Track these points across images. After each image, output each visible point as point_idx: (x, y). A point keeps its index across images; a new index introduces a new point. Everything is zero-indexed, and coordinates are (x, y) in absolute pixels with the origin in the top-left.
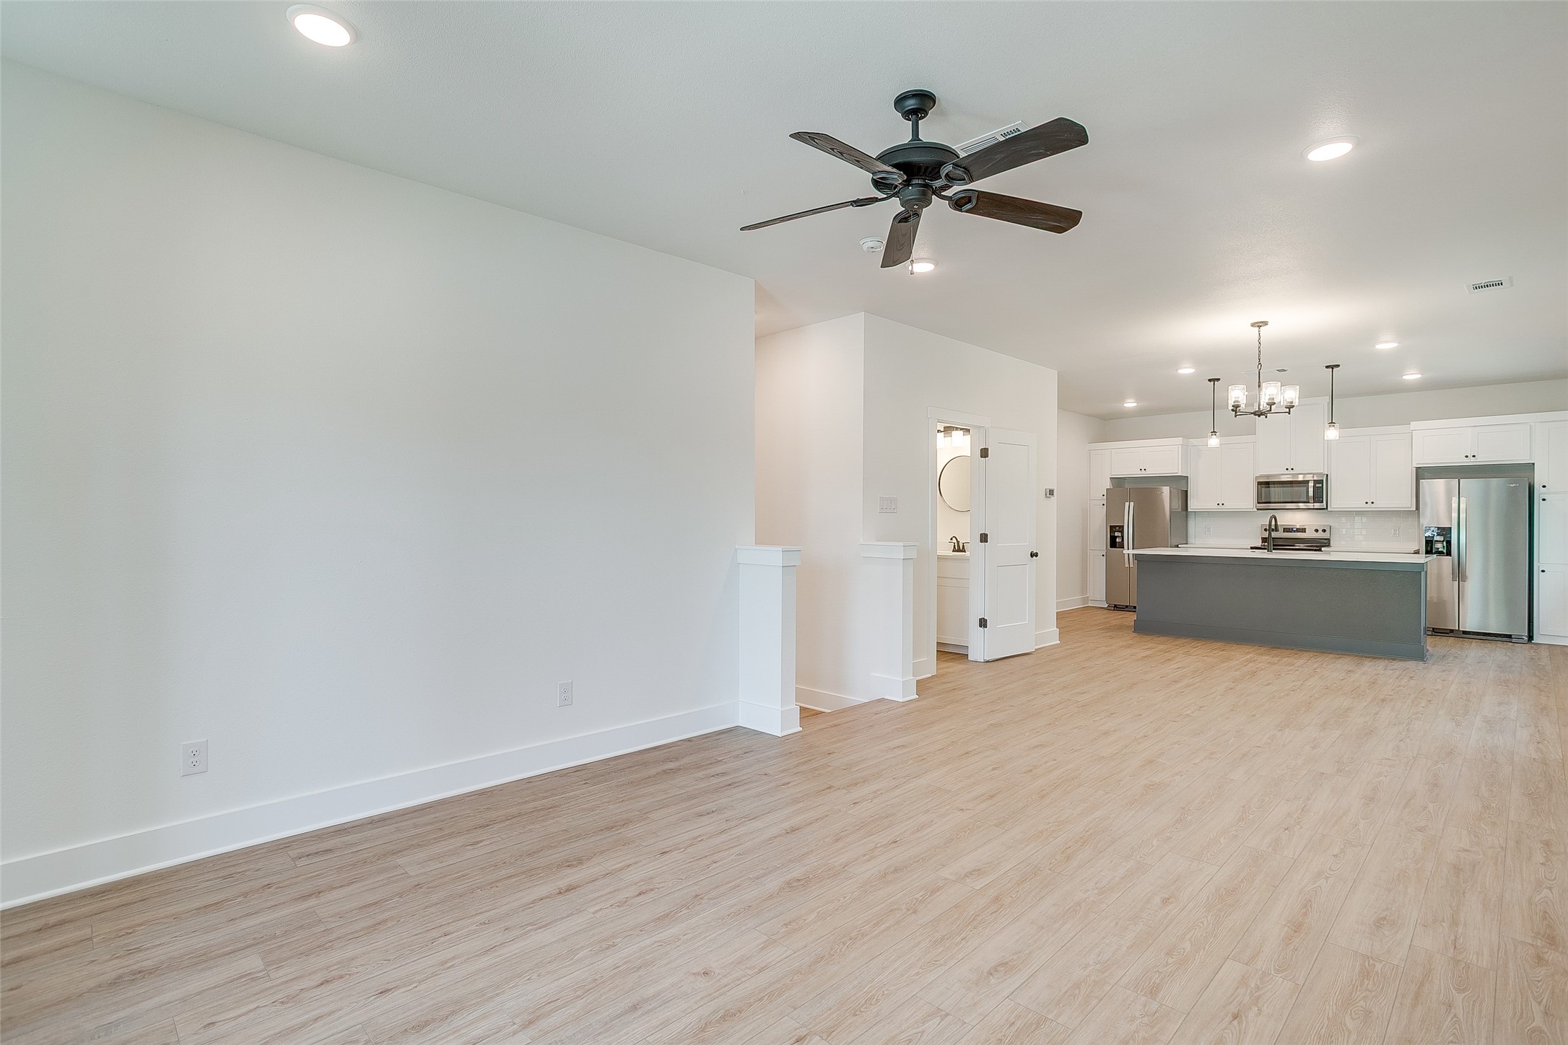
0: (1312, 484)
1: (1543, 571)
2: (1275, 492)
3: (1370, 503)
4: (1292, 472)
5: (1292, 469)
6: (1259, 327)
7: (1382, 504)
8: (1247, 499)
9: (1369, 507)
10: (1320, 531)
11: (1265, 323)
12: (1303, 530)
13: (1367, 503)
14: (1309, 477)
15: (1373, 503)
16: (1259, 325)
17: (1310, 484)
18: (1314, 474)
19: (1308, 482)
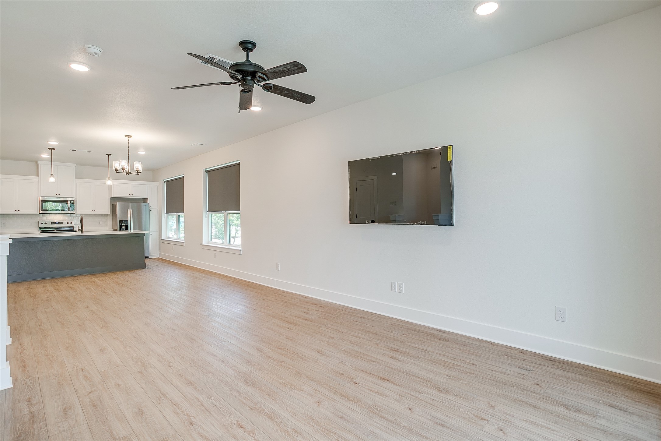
0: (70, 202)
1: (151, 234)
2: (48, 205)
3: (93, 211)
4: (59, 196)
5: (59, 195)
6: (128, 137)
7: (98, 211)
8: (34, 209)
9: (93, 213)
10: (70, 223)
11: (131, 137)
12: (61, 223)
13: (92, 211)
14: (68, 199)
15: (95, 211)
16: (129, 136)
17: (68, 202)
18: (70, 197)
19: (67, 201)
